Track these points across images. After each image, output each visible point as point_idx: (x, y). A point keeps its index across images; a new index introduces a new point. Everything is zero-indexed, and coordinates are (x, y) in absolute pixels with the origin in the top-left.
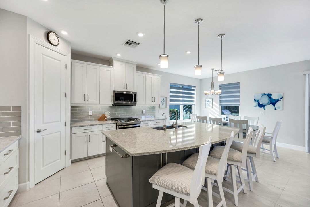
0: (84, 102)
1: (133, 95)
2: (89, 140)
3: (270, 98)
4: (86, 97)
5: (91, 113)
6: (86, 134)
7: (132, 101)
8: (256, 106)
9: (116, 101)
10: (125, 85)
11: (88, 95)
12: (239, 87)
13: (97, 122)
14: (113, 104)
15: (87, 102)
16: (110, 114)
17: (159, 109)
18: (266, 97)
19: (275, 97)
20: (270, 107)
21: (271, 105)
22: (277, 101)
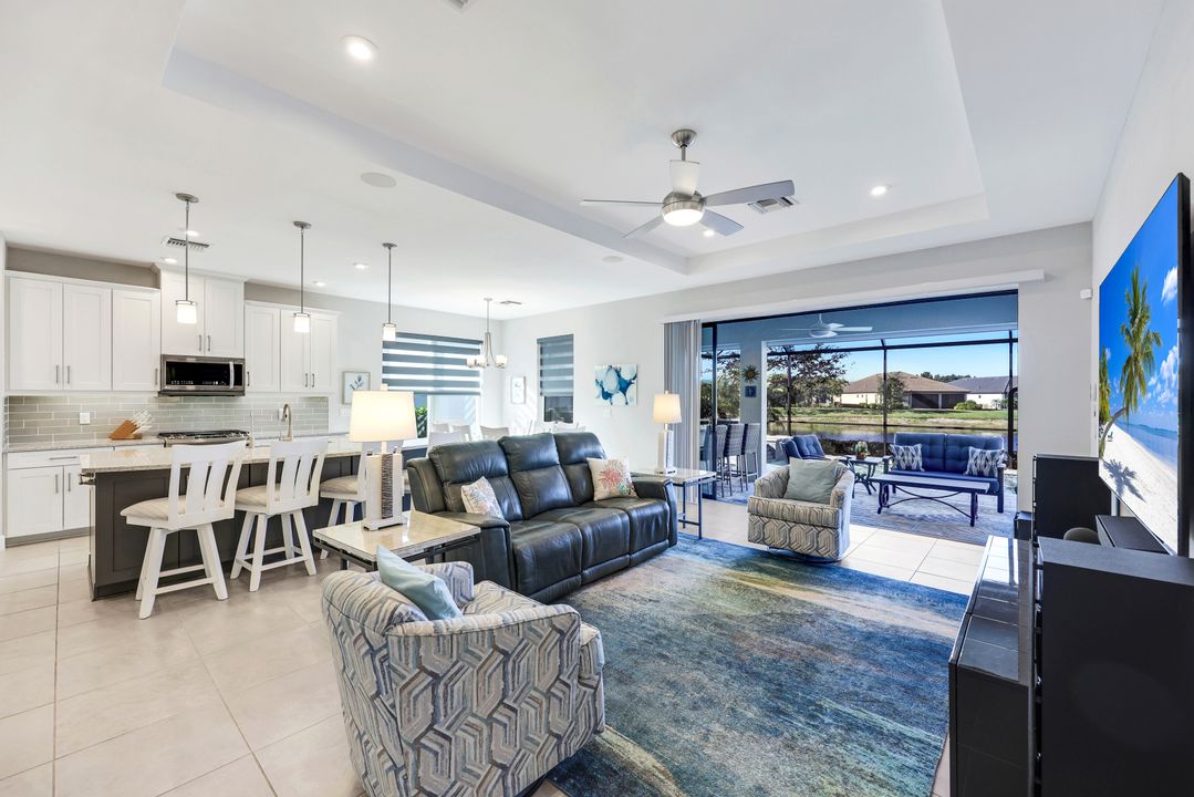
0: (55, 387)
1: (232, 368)
2: (66, 487)
3: (619, 376)
4: (62, 373)
5: (85, 418)
6: (59, 471)
7: (228, 384)
8: (598, 397)
9: (168, 383)
10: (203, 340)
11: (69, 367)
12: (570, 348)
13: (107, 441)
14: (159, 393)
15: (67, 387)
16: (150, 419)
17: (340, 405)
18: (613, 375)
19: (626, 376)
20: (618, 397)
21: (621, 393)
22: (629, 383)
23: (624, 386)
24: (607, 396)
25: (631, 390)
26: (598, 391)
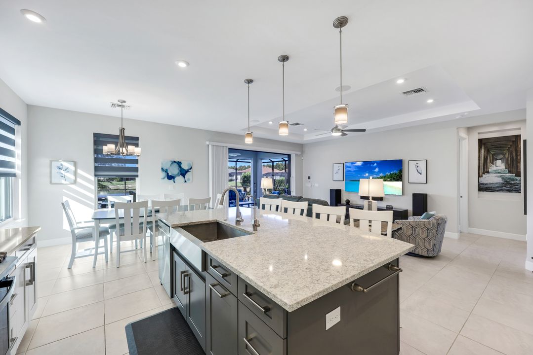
3: (180, 167)
8: (164, 178)
18: (176, 166)
19: (185, 167)
20: (179, 179)
21: (181, 177)
22: (187, 171)
23: (183, 173)
24: (170, 178)
25: (188, 175)
26: (164, 174)
